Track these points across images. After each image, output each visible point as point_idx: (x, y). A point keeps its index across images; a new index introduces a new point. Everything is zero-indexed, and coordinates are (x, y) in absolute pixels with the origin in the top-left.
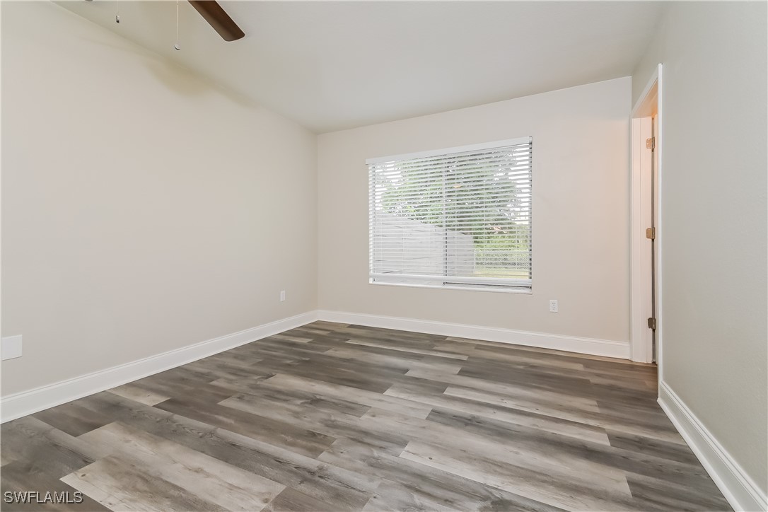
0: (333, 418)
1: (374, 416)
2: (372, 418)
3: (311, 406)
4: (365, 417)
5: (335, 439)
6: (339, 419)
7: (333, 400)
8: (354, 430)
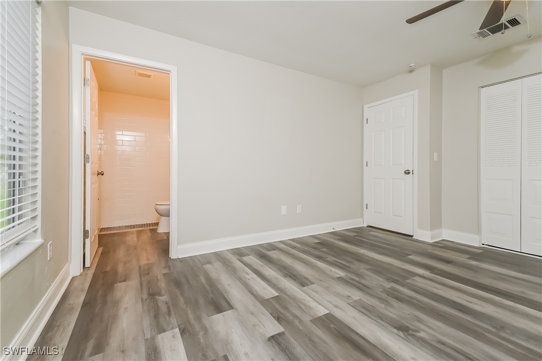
0: (383, 305)
1: (349, 296)
2: (350, 295)
3: (409, 326)
4: (356, 298)
5: (381, 291)
6: (378, 303)
7: (383, 323)
8: (367, 292)
